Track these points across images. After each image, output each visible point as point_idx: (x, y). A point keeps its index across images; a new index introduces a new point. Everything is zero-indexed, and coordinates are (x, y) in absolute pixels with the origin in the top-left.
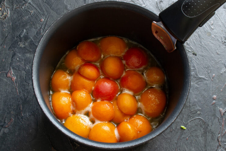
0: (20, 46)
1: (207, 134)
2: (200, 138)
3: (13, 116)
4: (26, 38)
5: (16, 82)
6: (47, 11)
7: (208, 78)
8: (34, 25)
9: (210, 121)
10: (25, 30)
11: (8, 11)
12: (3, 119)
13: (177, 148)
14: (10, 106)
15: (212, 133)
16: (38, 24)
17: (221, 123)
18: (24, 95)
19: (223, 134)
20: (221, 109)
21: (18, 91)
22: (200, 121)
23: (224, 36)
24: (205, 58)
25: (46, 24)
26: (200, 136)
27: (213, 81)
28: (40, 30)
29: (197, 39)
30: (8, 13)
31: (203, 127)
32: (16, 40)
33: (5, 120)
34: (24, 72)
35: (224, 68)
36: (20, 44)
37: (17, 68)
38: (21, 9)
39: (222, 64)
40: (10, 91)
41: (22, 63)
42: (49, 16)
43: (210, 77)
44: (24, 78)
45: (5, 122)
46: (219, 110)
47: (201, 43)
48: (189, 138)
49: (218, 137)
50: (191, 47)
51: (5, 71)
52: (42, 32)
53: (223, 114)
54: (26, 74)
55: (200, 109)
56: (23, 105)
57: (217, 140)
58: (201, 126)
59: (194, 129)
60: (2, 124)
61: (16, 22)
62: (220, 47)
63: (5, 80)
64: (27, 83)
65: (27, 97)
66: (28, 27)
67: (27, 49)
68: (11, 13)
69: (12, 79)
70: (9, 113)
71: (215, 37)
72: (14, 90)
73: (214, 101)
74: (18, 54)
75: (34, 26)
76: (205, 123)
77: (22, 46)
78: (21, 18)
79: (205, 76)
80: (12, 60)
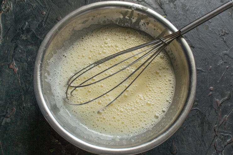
0: (23, 38)
1: (204, 124)
2: (197, 129)
3: (15, 106)
4: (28, 30)
5: (18, 73)
6: (48, 4)
7: (206, 70)
8: (36, 17)
9: (207, 111)
10: (27, 23)
11: (11, 4)
12: (5, 109)
13: (175, 137)
14: (12, 97)
15: (209, 123)
16: (40, 17)
17: (218, 113)
18: (26, 86)
19: (219, 125)
20: (218, 100)
21: (20, 82)
22: (197, 112)
23: (221, 30)
24: (203, 51)
25: (48, 17)
26: (198, 126)
27: (210, 73)
28: (41, 23)
29: (194, 32)
30: (10, 6)
31: (201, 117)
32: (18, 33)
33: (7, 110)
34: (26, 63)
35: (220, 60)
36: (22, 36)
37: (19, 60)
38: (23, 2)
39: (219, 56)
40: (12, 82)
41: (24, 54)
42: (50, 10)
43: (207, 69)
44: (26, 69)
45: (7, 112)
46: (216, 101)
47: (198, 35)
48: (187, 128)
49: (214, 128)
50: (189, 39)
51: (7, 62)
52: (44, 25)
53: (220, 105)
54: (27, 66)
55: (197, 100)
56: (24, 96)
57: (213, 130)
58: (198, 116)
59: (191, 120)
60: (4, 114)
61: (18, 15)
62: (217, 40)
63: (7, 71)
64: (29, 74)
65: (29, 88)
66: (30, 20)
67: (29, 42)
68: (13, 7)
69: (15, 71)
70: (11, 103)
71: (212, 30)
72: (16, 81)
73: (211, 93)
74: (20, 46)
75: (36, 19)
76: (201, 113)
77: (25, 39)
78: (24, 11)
79: (203, 68)
80: (14, 52)
